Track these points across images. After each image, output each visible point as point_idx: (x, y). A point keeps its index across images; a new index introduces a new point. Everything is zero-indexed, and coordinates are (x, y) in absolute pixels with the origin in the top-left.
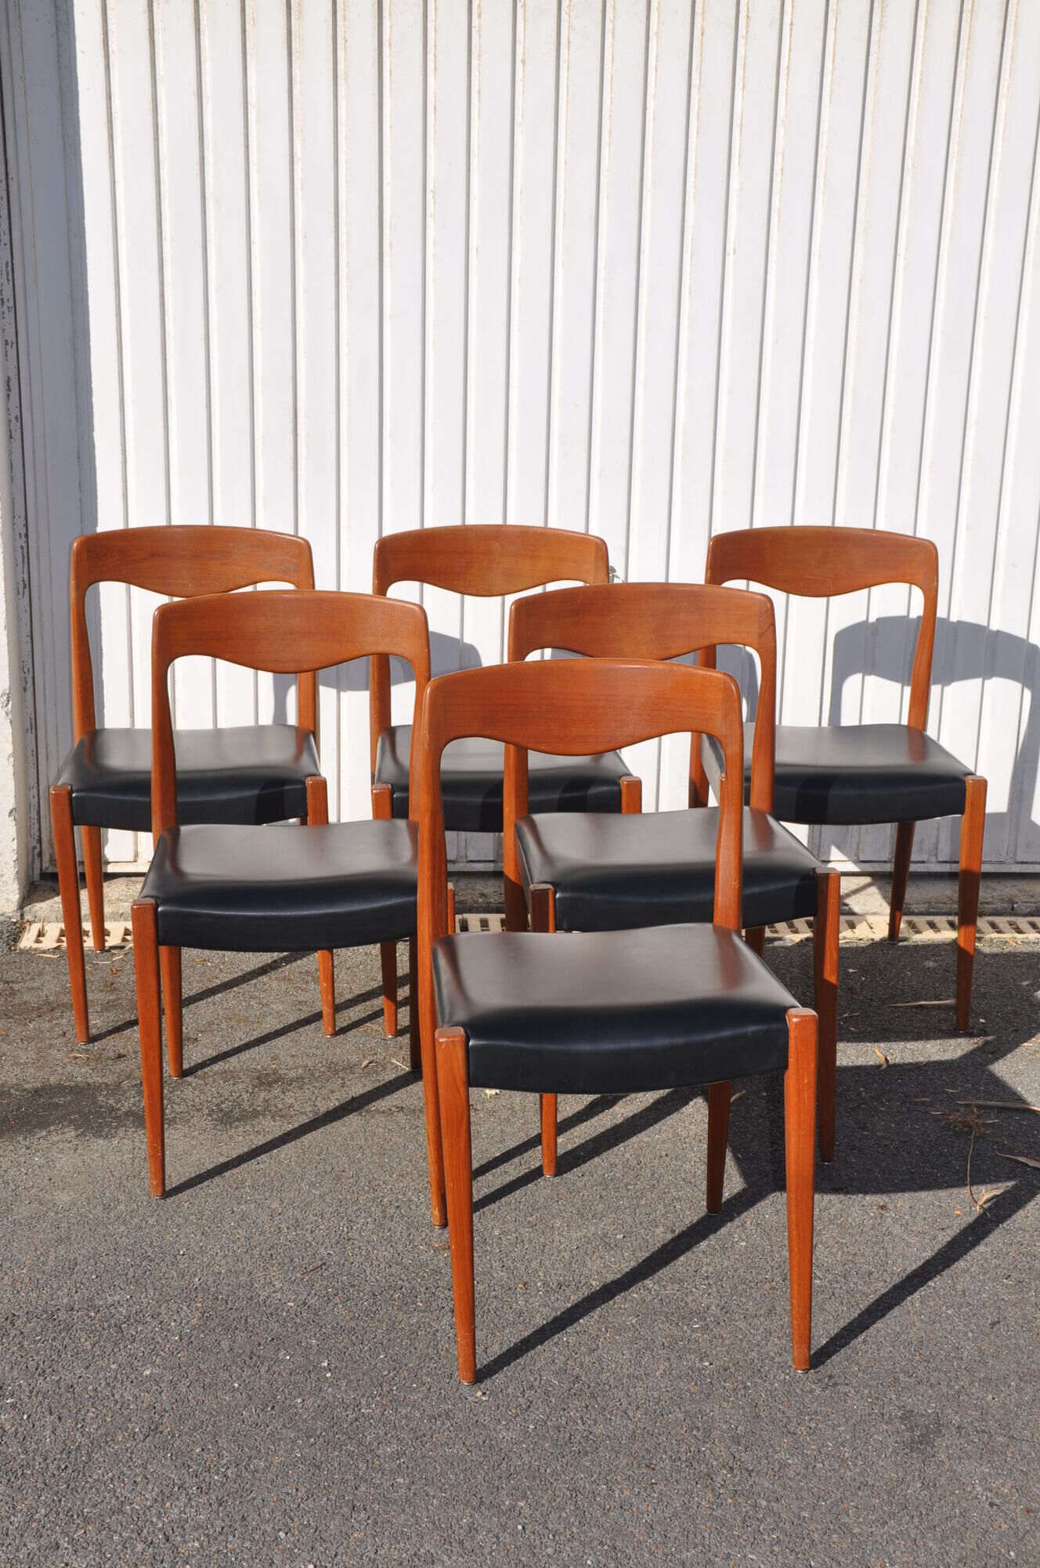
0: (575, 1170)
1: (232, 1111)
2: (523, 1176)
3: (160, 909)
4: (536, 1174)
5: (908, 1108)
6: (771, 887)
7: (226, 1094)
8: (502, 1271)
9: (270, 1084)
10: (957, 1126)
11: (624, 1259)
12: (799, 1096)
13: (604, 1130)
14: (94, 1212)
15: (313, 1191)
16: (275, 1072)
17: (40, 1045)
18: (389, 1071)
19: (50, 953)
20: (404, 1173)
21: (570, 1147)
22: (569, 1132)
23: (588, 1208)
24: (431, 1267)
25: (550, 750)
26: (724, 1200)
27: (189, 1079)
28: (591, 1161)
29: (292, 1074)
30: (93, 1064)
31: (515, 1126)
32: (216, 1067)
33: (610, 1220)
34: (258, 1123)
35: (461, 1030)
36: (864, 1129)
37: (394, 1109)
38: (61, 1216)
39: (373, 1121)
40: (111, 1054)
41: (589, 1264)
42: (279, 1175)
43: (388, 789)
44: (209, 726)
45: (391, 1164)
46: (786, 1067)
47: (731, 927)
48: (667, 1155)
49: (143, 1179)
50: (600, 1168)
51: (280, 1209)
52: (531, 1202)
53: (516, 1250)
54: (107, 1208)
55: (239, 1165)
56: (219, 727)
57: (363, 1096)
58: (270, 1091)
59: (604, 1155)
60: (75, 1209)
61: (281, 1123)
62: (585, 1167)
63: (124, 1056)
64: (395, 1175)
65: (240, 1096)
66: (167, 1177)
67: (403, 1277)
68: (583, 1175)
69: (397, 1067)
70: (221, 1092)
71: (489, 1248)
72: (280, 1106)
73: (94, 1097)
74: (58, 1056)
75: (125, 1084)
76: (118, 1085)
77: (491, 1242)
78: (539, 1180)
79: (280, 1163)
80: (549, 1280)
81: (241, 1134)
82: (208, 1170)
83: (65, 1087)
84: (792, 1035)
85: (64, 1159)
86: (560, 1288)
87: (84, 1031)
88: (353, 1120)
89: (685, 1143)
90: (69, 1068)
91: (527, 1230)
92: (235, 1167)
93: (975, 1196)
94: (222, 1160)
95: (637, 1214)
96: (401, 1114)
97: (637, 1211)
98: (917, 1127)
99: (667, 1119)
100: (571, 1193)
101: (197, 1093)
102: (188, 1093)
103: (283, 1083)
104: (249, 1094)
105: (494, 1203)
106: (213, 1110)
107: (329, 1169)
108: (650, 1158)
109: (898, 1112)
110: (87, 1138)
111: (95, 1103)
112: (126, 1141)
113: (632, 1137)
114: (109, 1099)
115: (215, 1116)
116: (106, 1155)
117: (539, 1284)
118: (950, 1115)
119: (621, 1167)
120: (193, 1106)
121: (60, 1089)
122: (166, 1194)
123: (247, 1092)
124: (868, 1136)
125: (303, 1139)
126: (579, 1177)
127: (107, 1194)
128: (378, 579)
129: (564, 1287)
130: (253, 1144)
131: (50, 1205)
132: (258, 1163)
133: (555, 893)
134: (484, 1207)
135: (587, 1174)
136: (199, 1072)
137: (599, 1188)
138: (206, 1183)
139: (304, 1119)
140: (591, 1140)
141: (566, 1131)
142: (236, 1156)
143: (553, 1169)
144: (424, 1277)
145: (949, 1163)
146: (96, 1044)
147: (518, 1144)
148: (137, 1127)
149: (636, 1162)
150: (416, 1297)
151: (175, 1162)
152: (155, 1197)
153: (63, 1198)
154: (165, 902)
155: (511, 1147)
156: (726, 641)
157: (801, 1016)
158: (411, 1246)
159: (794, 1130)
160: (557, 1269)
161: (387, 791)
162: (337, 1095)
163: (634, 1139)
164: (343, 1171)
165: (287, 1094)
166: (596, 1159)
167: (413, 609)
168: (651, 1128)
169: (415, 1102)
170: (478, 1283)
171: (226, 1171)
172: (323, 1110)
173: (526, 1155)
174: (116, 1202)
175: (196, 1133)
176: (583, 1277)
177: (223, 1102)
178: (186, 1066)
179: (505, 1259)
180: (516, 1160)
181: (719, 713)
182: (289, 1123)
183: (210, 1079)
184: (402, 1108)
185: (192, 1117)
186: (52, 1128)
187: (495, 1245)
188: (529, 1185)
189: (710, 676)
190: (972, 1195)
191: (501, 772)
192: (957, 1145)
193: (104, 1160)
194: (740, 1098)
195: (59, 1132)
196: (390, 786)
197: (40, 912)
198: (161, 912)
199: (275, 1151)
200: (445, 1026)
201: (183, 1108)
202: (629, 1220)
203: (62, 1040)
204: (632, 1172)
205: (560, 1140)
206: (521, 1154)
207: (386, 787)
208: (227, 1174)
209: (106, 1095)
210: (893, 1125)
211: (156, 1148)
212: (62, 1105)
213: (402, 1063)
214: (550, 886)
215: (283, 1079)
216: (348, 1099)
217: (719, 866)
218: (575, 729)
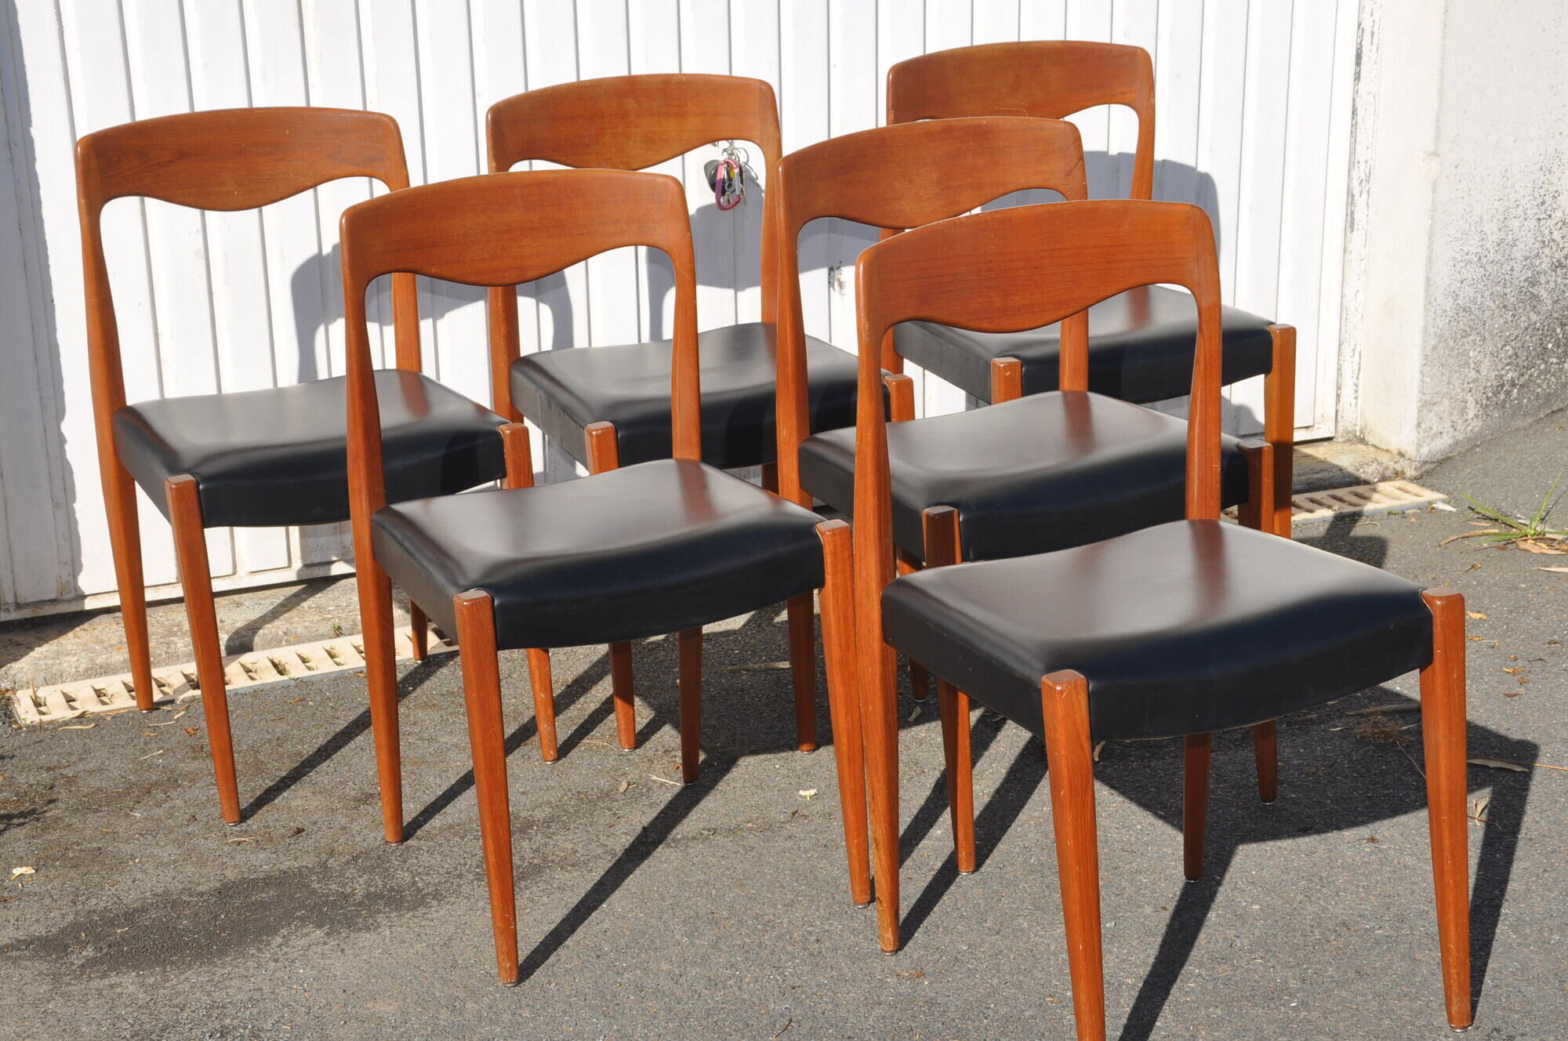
5: (1299, 730)
8: (1008, 988)
9: (523, 831)
10: (1371, 739)
11: (1137, 949)
12: (1449, 694)
14: (441, 1018)
15: (697, 942)
17: (171, 836)
18: (657, 791)
19: (74, 724)
24: (922, 999)
27: (412, 842)
28: (996, 849)
29: (539, 815)
30: (268, 847)
34: (551, 878)
35: (1076, 674)
37: (706, 833)
38: (403, 1029)
39: (690, 850)
40: (283, 831)
42: (636, 931)
43: (610, 427)
45: (763, 895)
49: (467, 968)
50: (1015, 855)
51: (676, 970)
52: (971, 906)
53: (1002, 962)
54: (454, 1010)
55: (574, 930)
56: (279, 386)
58: (528, 839)
61: (579, 873)
62: (997, 856)
63: (303, 830)
67: (899, 1016)
68: (1003, 866)
69: (662, 784)
72: (560, 854)
73: (306, 885)
74: (212, 845)
76: (325, 866)
78: (957, 880)
79: (624, 918)
81: (540, 894)
83: (257, 881)
84: (1437, 621)
85: (338, 964)
87: (234, 807)
88: (663, 858)
90: (240, 857)
91: (994, 937)
92: (572, 932)
96: (719, 837)
98: (1329, 748)
100: (1007, 888)
101: (438, 857)
102: (424, 859)
107: (692, 914)
109: (1293, 735)
110: (344, 935)
111: (313, 892)
112: (400, 930)
114: (328, 884)
116: (388, 949)
119: (1036, 849)
120: (447, 873)
121: (251, 884)
124: (1284, 766)
125: (623, 886)
127: (438, 994)
132: (596, 924)
133: (958, 515)
135: (1006, 863)
136: (418, 833)
142: (560, 920)
143: (970, 855)
145: (1400, 780)
146: (250, 822)
152: (509, 981)
153: (384, 1008)
154: (499, 592)
159: (1444, 737)
162: (619, 829)
163: (1022, 816)
165: (555, 838)
166: (1001, 846)
167: (665, 183)
169: (723, 820)
171: (564, 940)
172: (618, 849)
173: (915, 856)
174: (459, 1001)
180: (908, 863)
181: (1190, 257)
182: (590, 871)
183: (437, 838)
184: (714, 829)
186: (284, 931)
188: (950, 888)
193: (394, 956)
195: (299, 935)
196: (611, 424)
197: (19, 675)
199: (603, 906)
201: (437, 878)
203: (198, 825)
206: (908, 856)
208: (570, 943)
209: (319, 880)
210: (1301, 751)
211: (507, 920)
212: (271, 903)
213: (667, 779)
214: (950, 508)
216: (639, 832)
217: (1193, 449)
218: (1019, 298)
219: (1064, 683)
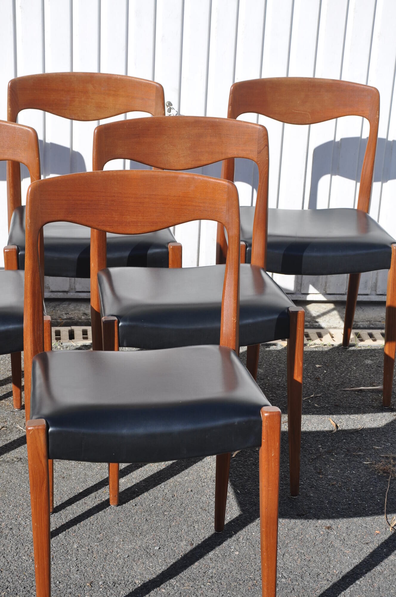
0: (131, 501)
2: (96, 506)
4: (105, 504)
5: (348, 459)
6: (260, 319)
8: (77, 574)
10: (379, 472)
11: (158, 564)
12: (268, 465)
13: (152, 473)
18: (14, 433)
20: (17, 504)
21: (129, 485)
22: (129, 475)
23: (137, 528)
24: (30, 572)
25: (113, 231)
26: (226, 522)
28: (142, 495)
31: (94, 471)
33: (151, 536)
35: (43, 421)
36: (319, 473)
37: (15, 459)
41: (135, 567)
43: (15, 249)
45: (10, 498)
46: (260, 445)
47: (231, 347)
48: (192, 491)
50: (148, 500)
52: (100, 524)
53: (87, 558)
59: (151, 491)
62: (137, 499)
64: (11, 506)
67: (9, 579)
68: (136, 505)
69: (19, 430)
71: (69, 557)
77: (71, 553)
78: (107, 508)
80: (107, 579)
84: (264, 424)
86: (114, 586)
89: (204, 483)
91: (96, 544)
93: (389, 521)
95: (169, 532)
96: (20, 463)
97: (170, 530)
98: (354, 472)
99: (194, 465)
100: (127, 517)
105: (76, 525)
108: (181, 493)
109: (342, 462)
113: (170, 478)
117: (100, 583)
118: (375, 464)
119: (161, 499)
124: (322, 478)
126: (133, 506)
128: (11, 108)
129: (117, 585)
133: (119, 323)
134: (68, 528)
135: (139, 504)
137: (146, 514)
140: (143, 480)
141: (128, 474)
143: (116, 501)
144: (24, 579)
145: (374, 497)
147: (95, 483)
149: (171, 496)
150: (17, 594)
155: (91, 485)
156: (236, 156)
157: (270, 412)
158: (17, 556)
160: (114, 572)
161: (14, 250)
163: (172, 480)
166: (146, 494)
167: (28, 130)
168: (183, 472)
170: (60, 583)
173: (100, 491)
176: (130, 577)
179: (79, 565)
180: (93, 495)
181: (225, 208)
184: (21, 459)
187: (74, 555)
188: (100, 512)
189: (219, 183)
190: (387, 520)
191: (89, 239)
192: (379, 485)
196: (16, 247)
202: (164, 536)
204: (168, 503)
205: (122, 480)
206: (97, 490)
207: (14, 248)
210: (338, 471)
213: (23, 428)
214: (116, 318)
217: (223, 308)
218: (129, 217)
219: (33, 427)
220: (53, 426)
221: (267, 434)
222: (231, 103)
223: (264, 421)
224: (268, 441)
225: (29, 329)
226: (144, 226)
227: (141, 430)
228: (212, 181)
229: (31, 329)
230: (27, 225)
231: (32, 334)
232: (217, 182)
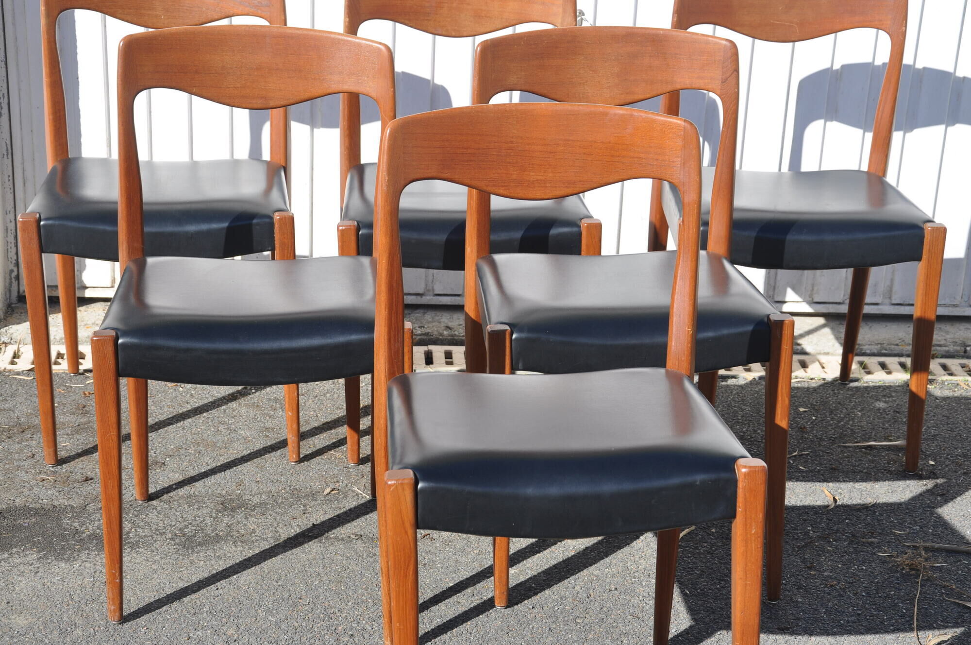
0: (526, 602)
1: (195, 536)
2: (475, 607)
3: (120, 341)
4: (489, 605)
5: (854, 548)
6: (725, 332)
7: (190, 519)
9: (233, 510)
10: (903, 569)
12: (746, 546)
13: (556, 562)
14: (50, 637)
15: (270, 618)
16: (239, 497)
17: (7, 466)
18: (349, 499)
19: (24, 375)
20: (359, 601)
21: (522, 579)
22: (521, 564)
25: (508, 194)
26: (670, 636)
27: (154, 502)
28: (542, 593)
29: (256, 500)
30: (59, 487)
31: (470, 556)
32: (182, 492)
34: (220, 548)
35: (410, 473)
36: (810, 568)
37: (353, 537)
38: (16, 640)
39: (331, 548)
40: (79, 477)
42: (237, 600)
43: (354, 226)
44: (185, 158)
45: (347, 592)
46: (734, 517)
47: (684, 372)
48: (616, 589)
49: (102, 603)
50: (550, 601)
51: (236, 636)
52: (482, 633)
54: (63, 633)
55: (198, 590)
57: (323, 523)
58: (233, 516)
59: (555, 588)
60: (31, 633)
61: (242, 549)
62: (536, 599)
63: (92, 479)
64: (350, 603)
65: (204, 520)
66: (125, 602)
68: (533, 607)
69: (357, 494)
70: (185, 516)
72: (242, 532)
73: (59, 519)
74: (26, 478)
75: (91, 507)
76: (84, 507)
78: (491, 611)
79: (239, 588)
81: (202, 558)
82: (167, 595)
83: (31, 509)
84: (740, 485)
85: (24, 582)
87: (52, 453)
88: (313, 547)
89: (634, 577)
90: (36, 490)
92: (194, 592)
93: (922, 641)
94: (182, 585)
96: (359, 542)
98: (864, 568)
99: (618, 552)
100: (521, 625)
101: (161, 517)
102: (153, 516)
103: (247, 508)
104: (212, 519)
105: (446, 633)
106: (176, 535)
107: (286, 595)
108: (600, 592)
109: (846, 552)
110: (49, 561)
111: (59, 526)
112: (88, 565)
113: (583, 570)
114: (74, 521)
115: (177, 541)
116: (66, 578)
118: (897, 557)
119: (570, 600)
120: (157, 530)
121: (26, 511)
122: (124, 619)
123: (211, 516)
124: (815, 575)
125: (262, 565)
126: (530, 609)
127: (65, 618)
128: (349, 17)
130: (214, 568)
131: (6, 629)
132: (217, 589)
133: (512, 334)
134: (435, 638)
135: (538, 606)
136: (165, 497)
137: (549, 621)
138: (164, 608)
139: (265, 546)
140: (543, 572)
141: (519, 562)
142: (195, 581)
143: (505, 601)
145: (896, 605)
146: (64, 466)
147: (471, 574)
148: (100, 550)
149: (585, 595)
151: (136, 587)
152: (113, 621)
153: (20, 621)
154: (125, 334)
155: (465, 577)
156: (689, 86)
157: (750, 467)
159: (741, 578)
161: (352, 228)
162: (299, 521)
163: (585, 572)
164: (300, 598)
165: (249, 519)
166: (547, 592)
167: (379, 48)
168: (602, 562)
169: (374, 530)
171: (185, 596)
172: (284, 537)
173: (479, 586)
174: (73, 627)
175: (158, 557)
177: (186, 527)
178: (152, 490)
180: (469, 590)
181: (678, 161)
182: (250, 549)
183: (175, 503)
184: (361, 536)
185: (155, 541)
186: (15, 550)
188: (481, 616)
189: (670, 122)
190: (918, 639)
191: (464, 212)
192: (904, 588)
193: (65, 584)
194: (689, 533)
195: (21, 555)
196: (356, 223)
197: (16, 333)
198: (122, 344)
199: (235, 577)
200: (395, 467)
201: (147, 532)
203: (30, 462)
204: (582, 606)
205: (512, 571)
206: (474, 584)
207: (352, 224)
208: (186, 600)
209: (71, 518)
210: (840, 566)
211: (114, 574)
212: (25, 528)
213: (363, 492)
214: (507, 327)
215: (247, 505)
216: (309, 526)
217: (673, 312)
218: (533, 174)
219: (395, 480)
220: (425, 479)
221: (745, 499)
222: (677, 10)
223: (741, 480)
224: (746, 511)
225: (383, 340)
226: (556, 187)
227: (554, 490)
228: (660, 120)
229: (386, 340)
230: (384, 185)
231: (386, 346)
232: (667, 121)
